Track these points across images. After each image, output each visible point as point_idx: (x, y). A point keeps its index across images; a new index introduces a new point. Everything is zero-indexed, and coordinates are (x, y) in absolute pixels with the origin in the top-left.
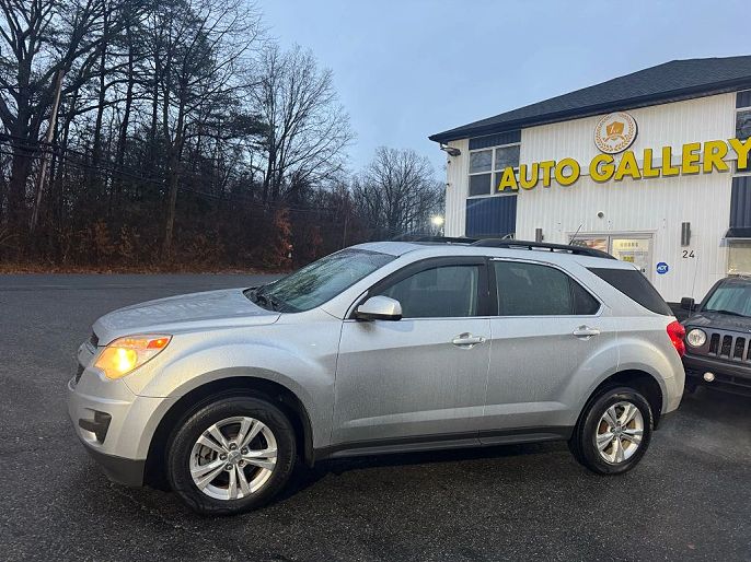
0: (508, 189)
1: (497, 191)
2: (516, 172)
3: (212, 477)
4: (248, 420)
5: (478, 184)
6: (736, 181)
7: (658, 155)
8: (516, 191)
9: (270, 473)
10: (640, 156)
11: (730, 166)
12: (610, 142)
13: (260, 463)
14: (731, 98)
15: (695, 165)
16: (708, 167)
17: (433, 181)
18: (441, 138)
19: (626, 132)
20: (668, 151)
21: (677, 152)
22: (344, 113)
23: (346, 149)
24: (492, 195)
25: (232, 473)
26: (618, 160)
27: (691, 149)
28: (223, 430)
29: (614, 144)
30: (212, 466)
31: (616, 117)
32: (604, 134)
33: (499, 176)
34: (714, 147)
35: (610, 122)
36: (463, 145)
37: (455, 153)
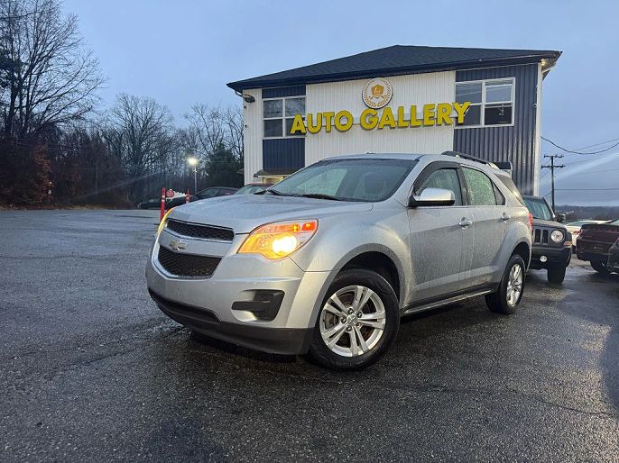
0: (299, 132)
1: (288, 133)
2: (303, 119)
3: (337, 338)
4: (360, 288)
5: (271, 127)
6: (456, 131)
7: (407, 111)
8: (304, 134)
9: (381, 332)
10: (395, 112)
11: (453, 121)
12: (374, 100)
13: (373, 324)
14: (451, 75)
15: (430, 120)
16: (440, 122)
17: (172, 128)
18: (238, 87)
19: (385, 93)
20: (414, 108)
21: (420, 110)
22: (92, 58)
23: (97, 92)
24: (284, 136)
25: (352, 334)
26: (380, 113)
27: (429, 108)
28: (341, 298)
29: (376, 102)
30: (337, 328)
31: (378, 81)
32: (370, 94)
33: (290, 122)
34: (443, 107)
35: (373, 85)
36: (257, 94)
37: (251, 100)
